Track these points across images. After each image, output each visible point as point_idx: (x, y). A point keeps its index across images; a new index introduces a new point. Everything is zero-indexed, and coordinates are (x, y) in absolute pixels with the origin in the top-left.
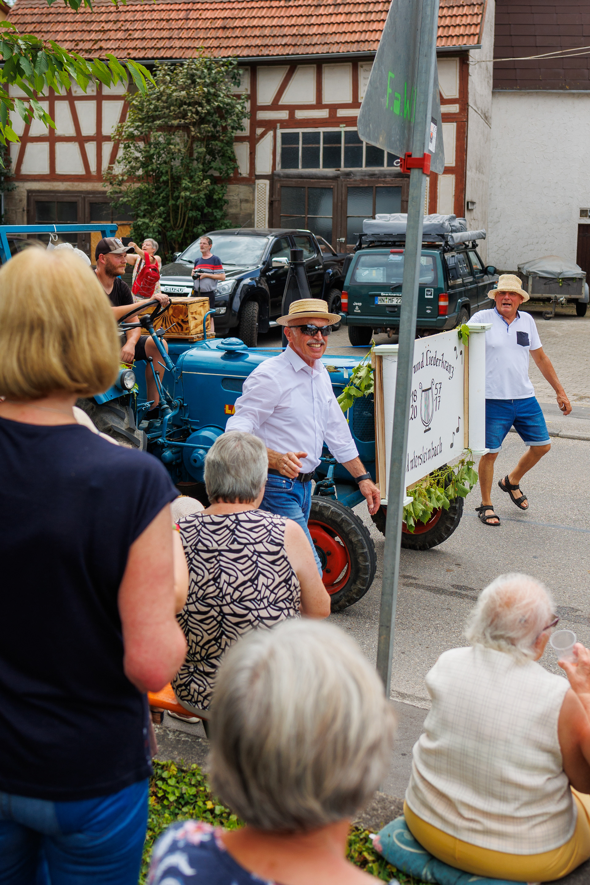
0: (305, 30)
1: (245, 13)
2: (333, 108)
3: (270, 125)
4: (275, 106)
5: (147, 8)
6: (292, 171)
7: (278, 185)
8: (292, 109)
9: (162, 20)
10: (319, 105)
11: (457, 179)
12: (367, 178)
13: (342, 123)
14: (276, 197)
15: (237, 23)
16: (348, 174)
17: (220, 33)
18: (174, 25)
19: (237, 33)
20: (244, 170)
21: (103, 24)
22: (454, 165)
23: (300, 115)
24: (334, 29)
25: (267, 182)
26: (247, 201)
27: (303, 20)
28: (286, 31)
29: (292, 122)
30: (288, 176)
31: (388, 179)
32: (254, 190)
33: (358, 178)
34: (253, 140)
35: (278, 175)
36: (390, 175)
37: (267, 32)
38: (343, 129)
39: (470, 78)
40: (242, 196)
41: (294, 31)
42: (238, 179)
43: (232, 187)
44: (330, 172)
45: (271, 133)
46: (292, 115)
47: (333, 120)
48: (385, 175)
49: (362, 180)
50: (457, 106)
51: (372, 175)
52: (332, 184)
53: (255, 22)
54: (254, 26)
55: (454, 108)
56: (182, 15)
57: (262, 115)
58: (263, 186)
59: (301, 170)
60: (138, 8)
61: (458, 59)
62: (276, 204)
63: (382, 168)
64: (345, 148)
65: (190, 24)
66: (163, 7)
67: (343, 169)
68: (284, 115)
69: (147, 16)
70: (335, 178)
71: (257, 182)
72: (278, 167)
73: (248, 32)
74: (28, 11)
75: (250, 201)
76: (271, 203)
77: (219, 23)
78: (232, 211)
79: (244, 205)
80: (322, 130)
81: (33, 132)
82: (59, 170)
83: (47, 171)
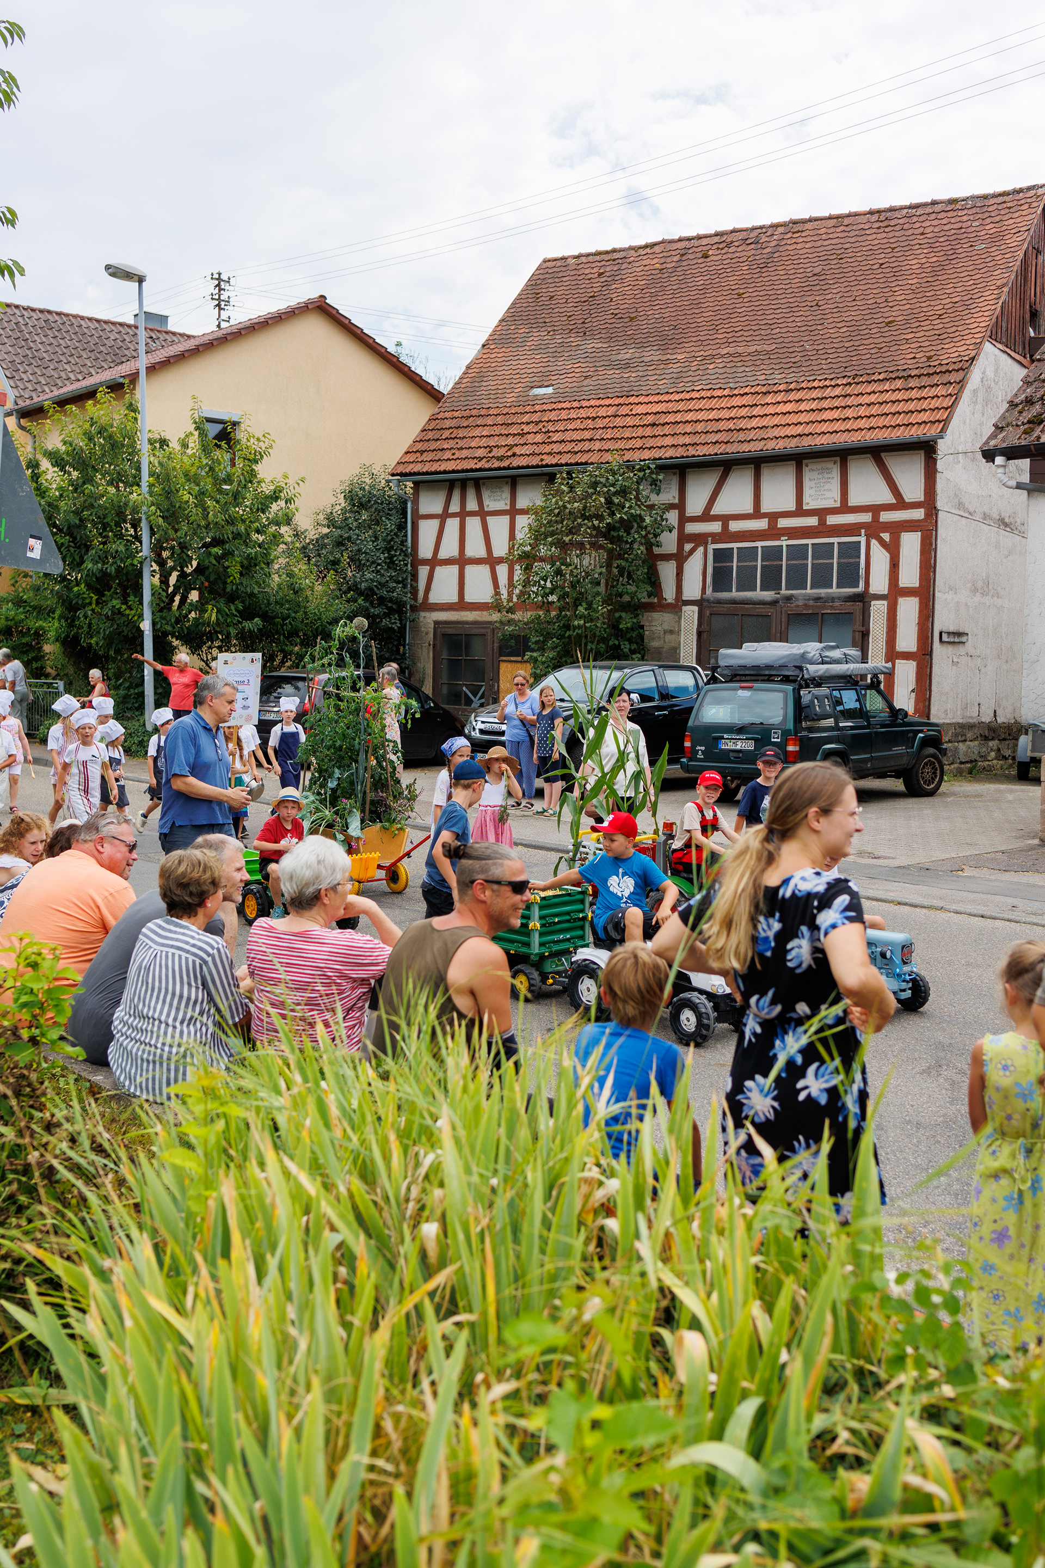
0: (742, 424)
1: (681, 406)
2: (773, 517)
3: (700, 539)
4: (706, 516)
5: (576, 404)
6: (724, 595)
7: (708, 613)
8: (725, 519)
9: (589, 418)
10: (757, 514)
11: (921, 603)
12: (811, 603)
13: (783, 535)
14: (704, 627)
15: (671, 418)
16: (789, 598)
17: (648, 431)
18: (600, 423)
19: (667, 430)
20: (669, 594)
21: (523, 426)
22: (917, 585)
23: (734, 526)
24: (776, 420)
25: (696, 609)
26: (671, 632)
27: (744, 412)
28: (723, 425)
29: (727, 535)
30: (719, 602)
31: (837, 604)
32: (680, 618)
33: (800, 603)
34: (680, 558)
35: (708, 601)
36: (839, 598)
37: (699, 427)
38: (784, 542)
39: (938, 475)
40: (666, 627)
41: (731, 425)
42: (662, 606)
43: (655, 615)
44: (768, 595)
45: (701, 549)
46: (725, 527)
47: (773, 532)
48: (833, 599)
49: (805, 605)
50: (922, 510)
51: (818, 599)
52: (770, 611)
53: (689, 417)
54: (687, 422)
55: (919, 514)
56: (611, 411)
57: (691, 528)
58: (691, 614)
59: (735, 594)
60: (564, 405)
61: (922, 452)
62: (705, 636)
63: (830, 591)
64: (787, 565)
65: (618, 422)
66: (592, 403)
67: (784, 592)
68: (716, 527)
69: (573, 415)
70: (774, 603)
71: (684, 608)
72: (709, 591)
73: (680, 429)
74: (447, 415)
75: (675, 632)
76: (699, 634)
77: (650, 419)
78: (655, 644)
79: (669, 637)
80: (759, 544)
81: (443, 554)
82: (469, 598)
83: (455, 599)
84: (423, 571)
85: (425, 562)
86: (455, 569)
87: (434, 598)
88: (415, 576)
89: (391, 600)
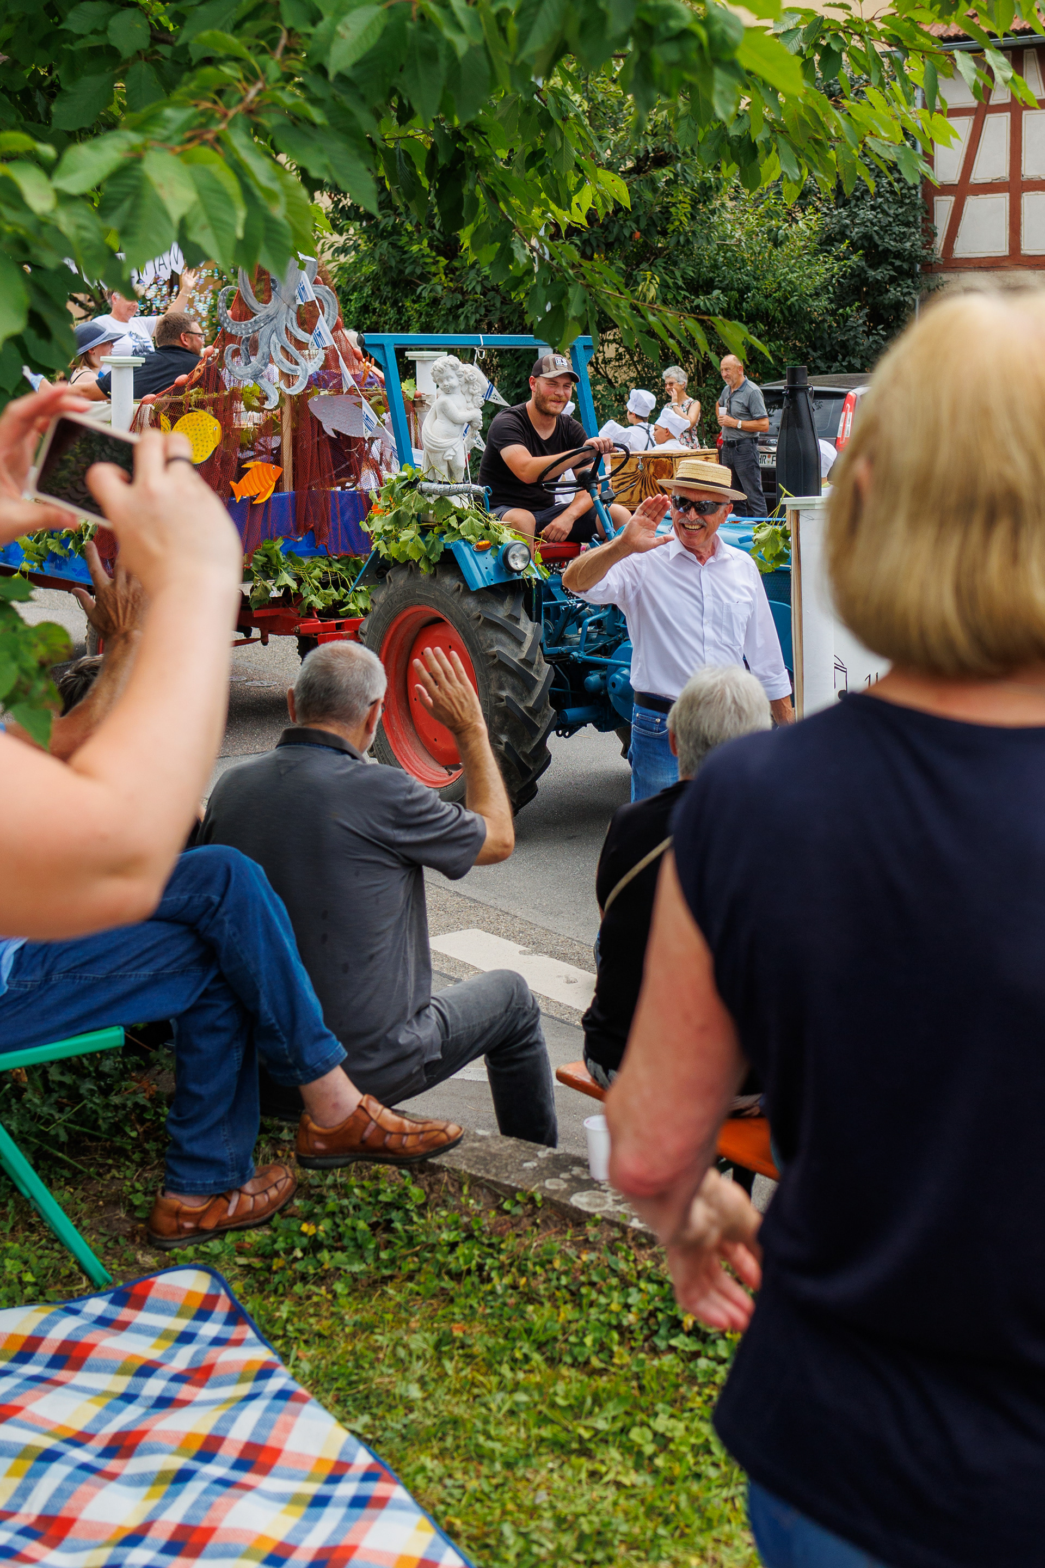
81: (980, 174)
82: (1029, 247)
83: (1001, 248)
84: (943, 206)
85: (946, 189)
86: (1002, 200)
87: (961, 250)
88: (929, 212)
89: (898, 255)
